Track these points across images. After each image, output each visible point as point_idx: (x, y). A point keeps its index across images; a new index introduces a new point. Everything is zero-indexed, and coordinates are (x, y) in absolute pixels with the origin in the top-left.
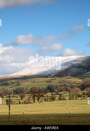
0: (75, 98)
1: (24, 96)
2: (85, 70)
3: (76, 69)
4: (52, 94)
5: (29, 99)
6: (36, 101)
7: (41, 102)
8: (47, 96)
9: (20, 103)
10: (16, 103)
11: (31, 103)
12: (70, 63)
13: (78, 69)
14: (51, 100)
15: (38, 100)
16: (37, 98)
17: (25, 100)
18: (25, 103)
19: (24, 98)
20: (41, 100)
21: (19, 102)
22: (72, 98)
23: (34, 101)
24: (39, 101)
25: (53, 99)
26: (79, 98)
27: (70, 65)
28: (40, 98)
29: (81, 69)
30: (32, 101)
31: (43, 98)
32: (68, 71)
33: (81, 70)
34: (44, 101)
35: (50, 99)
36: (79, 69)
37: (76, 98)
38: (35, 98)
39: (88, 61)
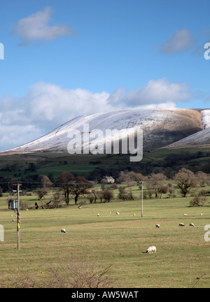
0: (154, 195)
1: (45, 193)
2: (170, 138)
4: (103, 188)
5: (56, 199)
6: (72, 202)
7: (82, 204)
8: (93, 192)
9: (37, 208)
10: (30, 206)
11: (60, 207)
13: (155, 136)
14: (103, 200)
15: (76, 201)
16: (75, 196)
17: (48, 201)
18: (48, 206)
19: (45, 197)
20: (83, 200)
21: (36, 204)
22: (148, 196)
23: (67, 202)
24: (78, 202)
25: (107, 198)
26: (164, 195)
28: (80, 196)
29: (162, 136)
30: (64, 203)
31: (86, 195)
33: (162, 138)
34: (88, 202)
35: (101, 199)
36: (158, 137)
37: (156, 195)
38: (70, 195)
39: (175, 119)
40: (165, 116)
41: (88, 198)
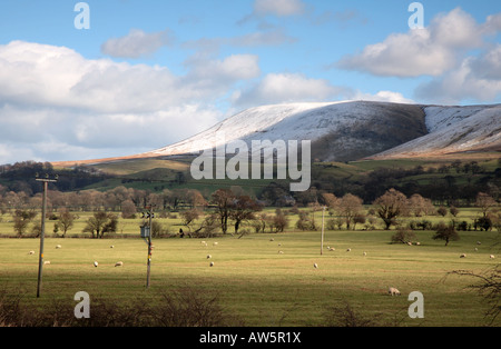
0: (344, 226)
1: (196, 216)
3: (351, 140)
4: (278, 213)
5: (208, 224)
6: (231, 229)
7: (244, 233)
8: (263, 217)
9: (182, 236)
10: (172, 234)
11: (214, 236)
12: (335, 123)
13: (357, 141)
14: (274, 229)
15: (237, 228)
16: (235, 222)
17: (197, 227)
18: (198, 235)
19: (195, 221)
20: (246, 228)
21: (181, 231)
22: (336, 226)
23: (225, 230)
24: (239, 231)
25: (280, 225)
26: (359, 226)
27: (334, 128)
28: (243, 222)
29: (367, 141)
30: (220, 231)
31: (250, 222)
32: (328, 146)
33: (367, 144)
34: (253, 230)
35: (271, 227)
36: (361, 142)
37: (348, 226)
38: (228, 220)
39: (388, 118)
40: (373, 113)
41: (253, 226)
